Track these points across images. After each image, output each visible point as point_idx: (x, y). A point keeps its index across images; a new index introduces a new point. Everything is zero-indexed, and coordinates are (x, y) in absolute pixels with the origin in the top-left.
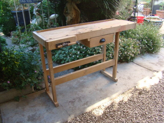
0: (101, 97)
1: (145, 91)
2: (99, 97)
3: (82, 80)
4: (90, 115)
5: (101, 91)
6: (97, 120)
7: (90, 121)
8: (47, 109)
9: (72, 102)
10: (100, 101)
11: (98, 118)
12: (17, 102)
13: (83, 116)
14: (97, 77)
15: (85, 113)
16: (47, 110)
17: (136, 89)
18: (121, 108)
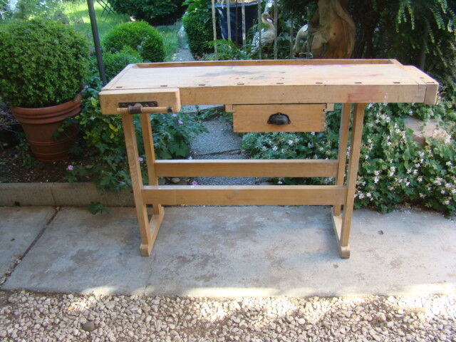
0: (257, 280)
1: (403, 322)
2: (255, 277)
3: (262, 219)
4: (188, 309)
5: (276, 265)
6: (188, 328)
7: (174, 321)
8: (123, 252)
9: (183, 260)
10: (246, 287)
11: (197, 324)
12: (91, 215)
13: (173, 301)
14: (308, 224)
15: (182, 299)
16: (121, 254)
17: (382, 305)
18: (276, 332)
